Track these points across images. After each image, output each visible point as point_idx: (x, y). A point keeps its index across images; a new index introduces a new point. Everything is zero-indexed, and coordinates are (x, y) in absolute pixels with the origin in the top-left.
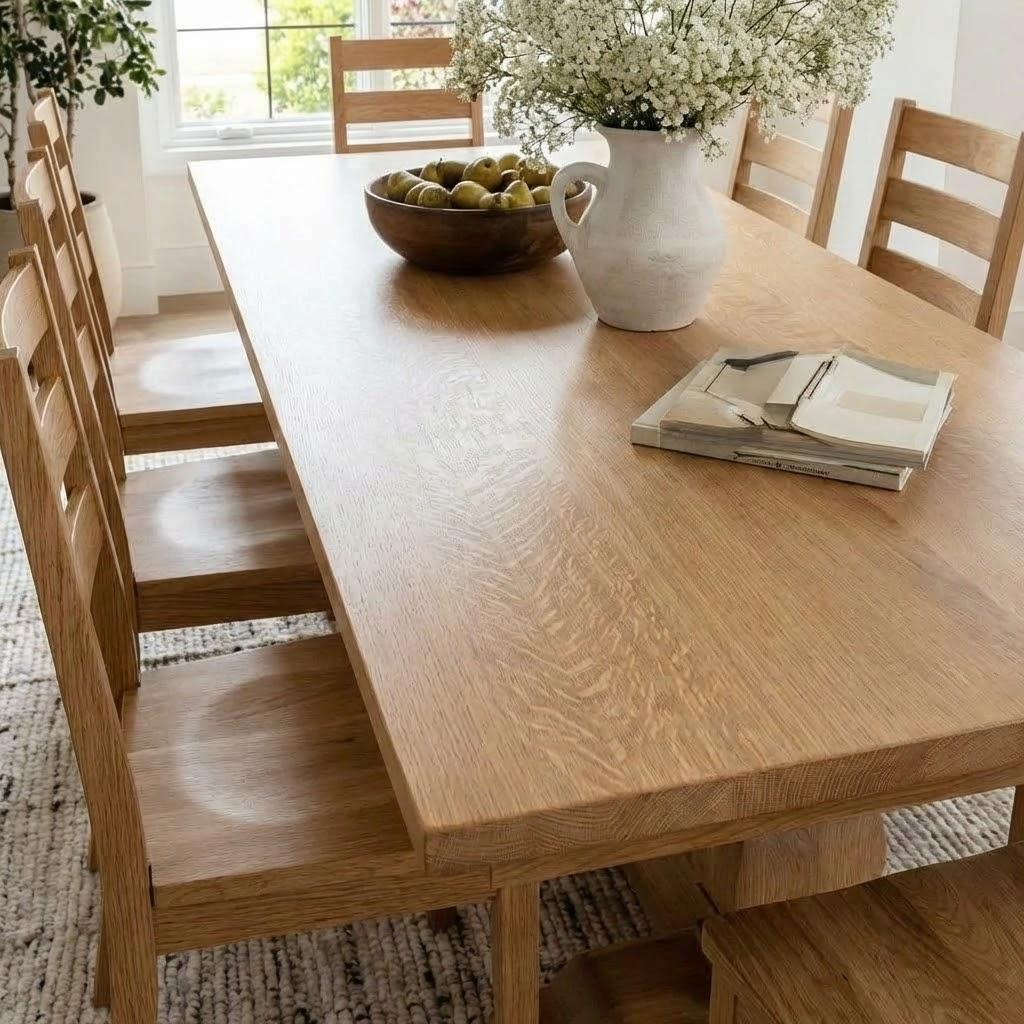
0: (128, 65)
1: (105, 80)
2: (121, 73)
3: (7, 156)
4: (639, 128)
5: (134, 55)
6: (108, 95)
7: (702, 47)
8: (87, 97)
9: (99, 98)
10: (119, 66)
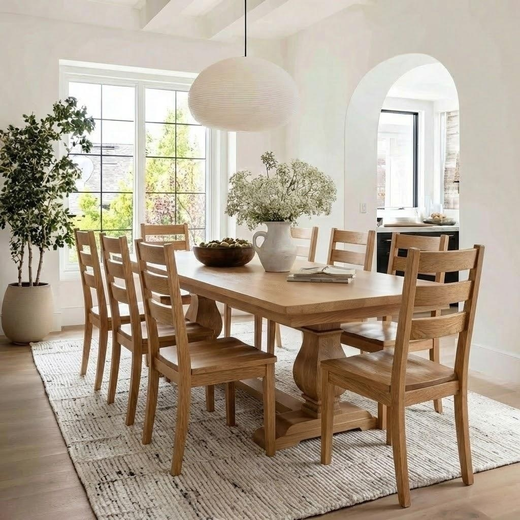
0: (65, 237)
1: (57, 242)
2: (63, 239)
3: (19, 268)
4: (276, 221)
5: (68, 234)
6: (58, 247)
7: (293, 198)
8: (51, 247)
9: (55, 248)
10: (62, 237)
